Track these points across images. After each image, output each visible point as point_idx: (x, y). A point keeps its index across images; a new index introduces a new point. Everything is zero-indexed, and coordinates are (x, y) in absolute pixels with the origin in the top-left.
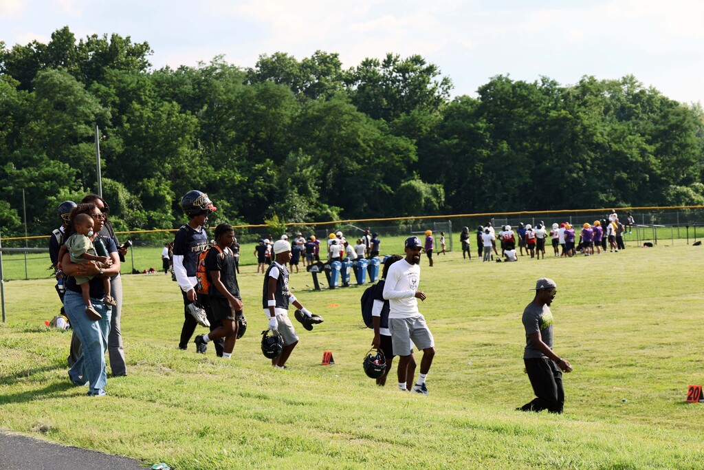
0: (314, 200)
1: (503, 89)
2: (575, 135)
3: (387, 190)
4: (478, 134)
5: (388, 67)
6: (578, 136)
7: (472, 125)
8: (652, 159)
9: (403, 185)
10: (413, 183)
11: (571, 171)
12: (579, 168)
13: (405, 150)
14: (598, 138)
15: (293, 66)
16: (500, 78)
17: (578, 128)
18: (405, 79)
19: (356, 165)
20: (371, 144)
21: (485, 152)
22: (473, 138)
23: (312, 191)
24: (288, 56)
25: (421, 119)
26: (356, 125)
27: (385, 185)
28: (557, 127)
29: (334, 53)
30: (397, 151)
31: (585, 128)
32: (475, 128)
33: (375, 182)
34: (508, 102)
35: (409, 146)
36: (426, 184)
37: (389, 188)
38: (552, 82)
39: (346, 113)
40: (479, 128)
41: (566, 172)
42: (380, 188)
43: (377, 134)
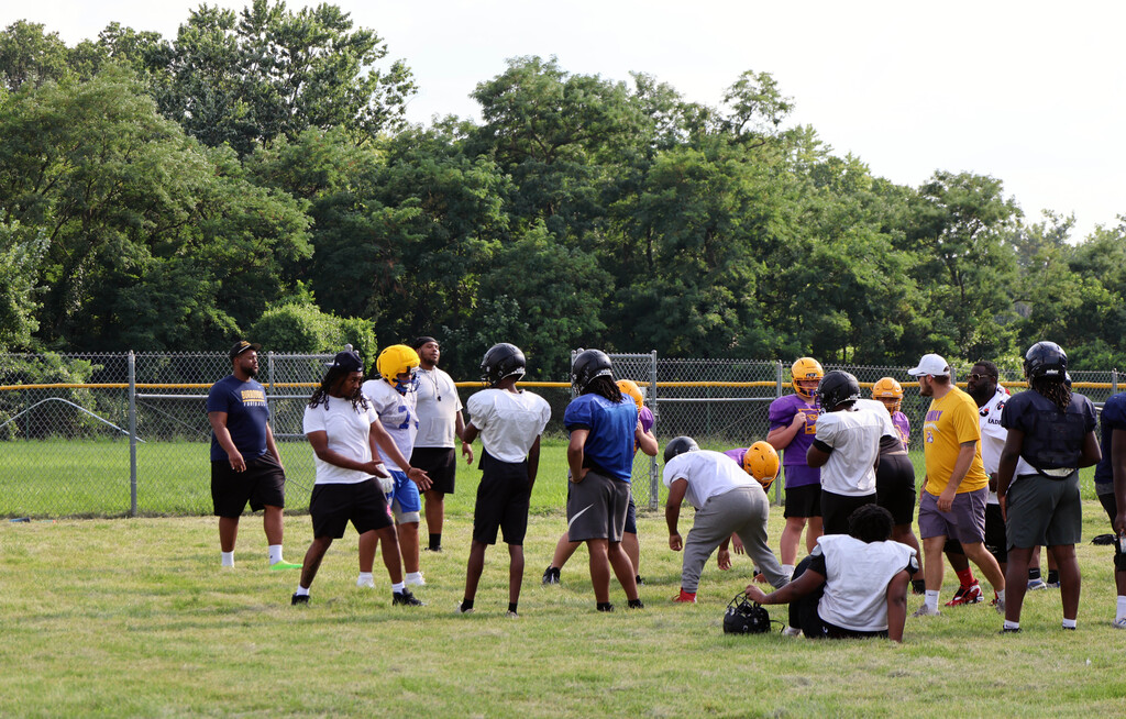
0: (25, 340)
1: (541, 87)
2: (718, 217)
3: (228, 325)
4: (472, 199)
5: (257, 31)
6: (726, 218)
7: (458, 173)
8: (910, 287)
9: (267, 314)
10: (294, 310)
11: (704, 308)
12: (725, 299)
13: (283, 224)
14: (776, 230)
15: (53, 51)
16: (534, 64)
17: (728, 200)
18: (299, 63)
19: (146, 257)
20: (192, 202)
21: (489, 247)
22: (458, 208)
23: (21, 313)
24: (46, 32)
25: (329, 151)
26: (154, 148)
27: (222, 313)
28: (672, 193)
29: (151, 31)
30: (263, 229)
31: (745, 200)
32: (465, 183)
33: (195, 303)
34: (552, 124)
35: (293, 215)
36: (330, 317)
37: (231, 321)
38: (661, 87)
39: (127, 117)
40: (475, 184)
41: (694, 309)
42: (209, 320)
43: (207, 178)
